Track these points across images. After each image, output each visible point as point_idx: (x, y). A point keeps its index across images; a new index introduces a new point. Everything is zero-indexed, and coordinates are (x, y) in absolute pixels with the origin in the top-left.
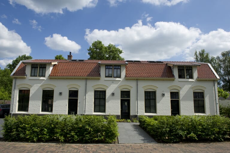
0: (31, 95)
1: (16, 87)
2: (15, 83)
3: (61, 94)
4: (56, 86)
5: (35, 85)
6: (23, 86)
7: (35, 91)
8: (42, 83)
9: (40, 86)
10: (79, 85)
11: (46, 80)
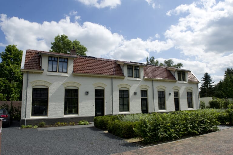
0: (50, 95)
1: (29, 84)
2: (28, 80)
3: (87, 93)
4: (81, 85)
5: (55, 83)
6: (39, 84)
7: (56, 90)
8: (64, 81)
9: (62, 84)
10: (104, 84)
11: (69, 77)
